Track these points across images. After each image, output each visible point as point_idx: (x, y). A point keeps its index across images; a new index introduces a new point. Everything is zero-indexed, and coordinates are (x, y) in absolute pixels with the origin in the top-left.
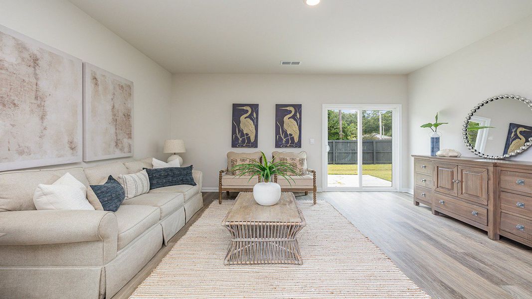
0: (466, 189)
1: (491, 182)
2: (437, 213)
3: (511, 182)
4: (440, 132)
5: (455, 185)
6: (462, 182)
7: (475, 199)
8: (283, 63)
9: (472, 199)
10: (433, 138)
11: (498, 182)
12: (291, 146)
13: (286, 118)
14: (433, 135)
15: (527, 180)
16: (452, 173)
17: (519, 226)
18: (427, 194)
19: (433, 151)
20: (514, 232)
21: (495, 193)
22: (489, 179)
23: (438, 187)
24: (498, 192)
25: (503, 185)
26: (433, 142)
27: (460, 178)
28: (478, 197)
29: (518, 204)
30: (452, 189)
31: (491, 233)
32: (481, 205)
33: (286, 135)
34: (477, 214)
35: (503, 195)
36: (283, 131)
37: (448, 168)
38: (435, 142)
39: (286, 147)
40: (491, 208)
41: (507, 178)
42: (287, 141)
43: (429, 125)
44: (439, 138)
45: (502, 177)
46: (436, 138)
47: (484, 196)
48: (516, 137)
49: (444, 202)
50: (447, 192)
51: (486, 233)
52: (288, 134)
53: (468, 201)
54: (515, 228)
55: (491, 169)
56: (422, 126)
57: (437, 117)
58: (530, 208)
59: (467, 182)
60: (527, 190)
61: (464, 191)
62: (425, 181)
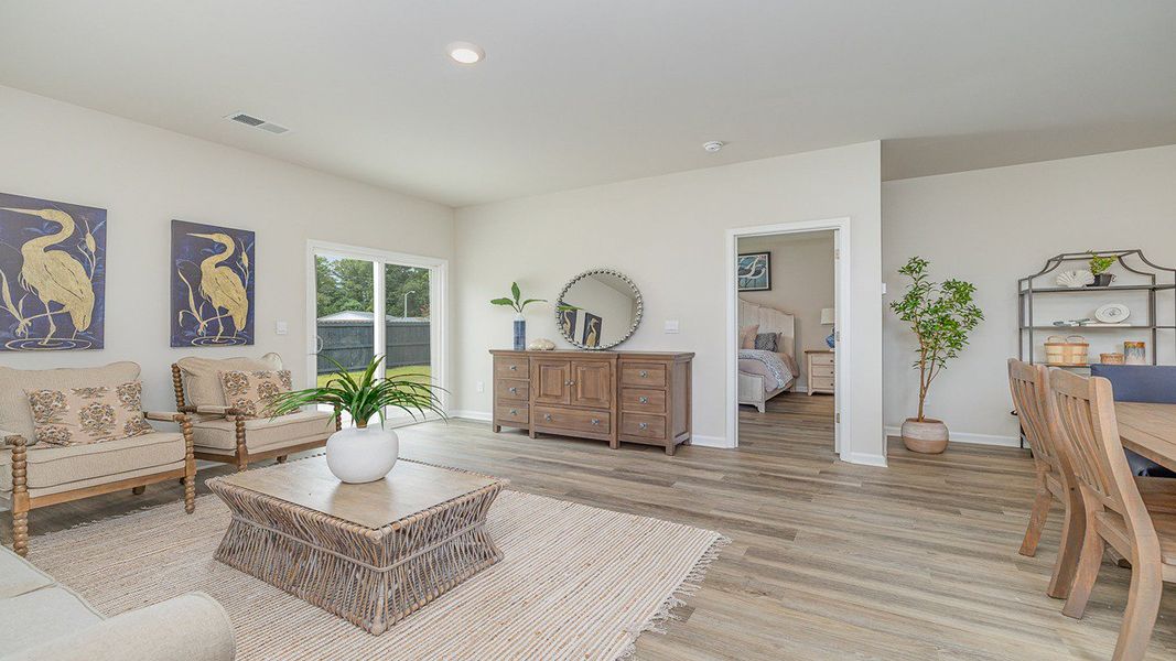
0: (583, 393)
1: (614, 379)
3: (634, 376)
5: (567, 389)
6: (576, 384)
7: (595, 404)
8: (242, 118)
9: (590, 404)
10: (516, 323)
11: (619, 379)
12: (224, 342)
13: (208, 265)
14: (518, 317)
15: (649, 371)
17: (642, 425)
18: (520, 410)
19: (517, 343)
21: (617, 391)
22: (611, 375)
24: (620, 390)
25: (625, 380)
26: (516, 329)
27: (573, 379)
28: (598, 399)
29: (642, 399)
30: (563, 395)
31: (613, 443)
32: (602, 409)
33: (209, 310)
34: (598, 422)
35: (626, 392)
36: (198, 300)
37: (556, 366)
38: (520, 327)
39: (209, 343)
40: (614, 411)
41: (630, 371)
42: (213, 329)
43: (505, 301)
44: (525, 322)
45: (624, 371)
47: (607, 397)
49: (550, 417)
50: (556, 401)
51: (607, 443)
52: (216, 307)
53: (585, 408)
54: (638, 428)
55: (614, 361)
56: (494, 302)
57: (516, 290)
58: (653, 402)
59: (583, 382)
60: (649, 382)
61: (579, 396)
62: (515, 390)
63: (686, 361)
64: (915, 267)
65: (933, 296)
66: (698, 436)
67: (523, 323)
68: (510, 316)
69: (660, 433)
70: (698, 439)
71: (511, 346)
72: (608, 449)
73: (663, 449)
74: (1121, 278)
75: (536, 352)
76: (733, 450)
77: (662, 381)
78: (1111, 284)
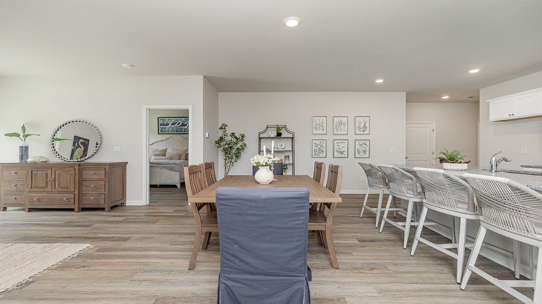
0: (59, 184)
1: (77, 176)
2: (30, 210)
3: (89, 174)
4: (28, 142)
5: (49, 183)
6: (55, 180)
7: (66, 190)
9: (63, 190)
10: (21, 147)
11: (81, 175)
14: (22, 144)
15: (97, 172)
16: (47, 174)
17: (92, 198)
18: (18, 197)
19: (22, 158)
20: (90, 202)
21: (79, 182)
22: (75, 174)
23: (32, 188)
24: (81, 183)
25: (84, 176)
26: (22, 151)
27: (53, 177)
28: (67, 188)
29: (92, 186)
30: (47, 186)
31: (76, 209)
32: (70, 193)
34: (68, 199)
35: (84, 183)
37: (43, 171)
38: (24, 151)
40: (77, 193)
41: (86, 172)
43: (16, 135)
44: (28, 147)
45: (83, 172)
46: (25, 147)
47: (72, 185)
48: (79, 146)
49: (38, 199)
50: (42, 190)
51: (72, 210)
53: (60, 192)
54: (90, 200)
55: (77, 167)
56: (6, 135)
57: (24, 129)
58: (99, 187)
59: (59, 179)
60: (96, 177)
61: (57, 186)
62: (16, 185)
63: (123, 166)
64: (223, 128)
65: (229, 138)
66: (129, 201)
67: (27, 148)
68: (18, 143)
69: (102, 201)
70: (129, 203)
71: (17, 161)
72: (74, 213)
73: (103, 209)
74: (285, 134)
75: (34, 163)
76: (146, 206)
77: (103, 176)
78: (282, 136)
